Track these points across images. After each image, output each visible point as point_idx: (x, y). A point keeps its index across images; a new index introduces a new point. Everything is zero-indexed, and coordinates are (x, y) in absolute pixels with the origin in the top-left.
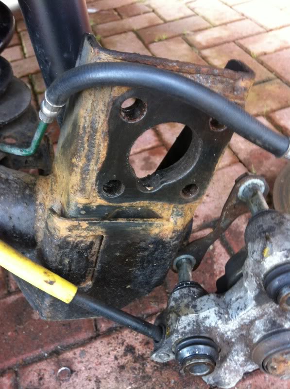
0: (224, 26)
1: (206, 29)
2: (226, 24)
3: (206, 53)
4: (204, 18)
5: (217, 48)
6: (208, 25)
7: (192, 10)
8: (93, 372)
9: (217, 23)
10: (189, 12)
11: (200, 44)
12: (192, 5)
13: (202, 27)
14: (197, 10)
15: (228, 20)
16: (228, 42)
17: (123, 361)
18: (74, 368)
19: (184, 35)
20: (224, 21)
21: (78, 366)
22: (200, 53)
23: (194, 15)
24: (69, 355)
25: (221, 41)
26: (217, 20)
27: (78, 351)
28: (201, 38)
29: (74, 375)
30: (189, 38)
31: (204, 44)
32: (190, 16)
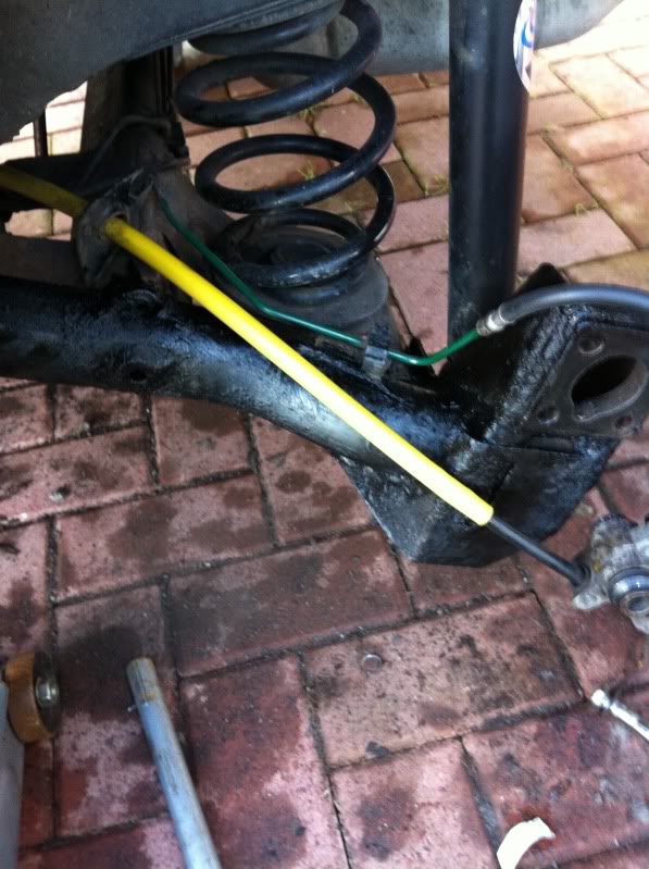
0: (622, 121)
1: (588, 123)
2: (624, 116)
3: (588, 172)
4: (584, 99)
5: (608, 165)
6: (591, 115)
7: (563, 79)
9: (610, 113)
10: (556, 85)
11: (576, 153)
12: (562, 69)
13: (582, 118)
14: (573, 82)
15: (630, 108)
16: (630, 154)
18: (385, 656)
19: (546, 132)
20: (623, 110)
21: (391, 655)
22: (575, 171)
23: (566, 92)
24: (377, 639)
25: (616, 151)
26: (610, 105)
27: (390, 636)
28: (578, 142)
29: (385, 667)
30: (555, 140)
31: (584, 154)
32: (558, 93)
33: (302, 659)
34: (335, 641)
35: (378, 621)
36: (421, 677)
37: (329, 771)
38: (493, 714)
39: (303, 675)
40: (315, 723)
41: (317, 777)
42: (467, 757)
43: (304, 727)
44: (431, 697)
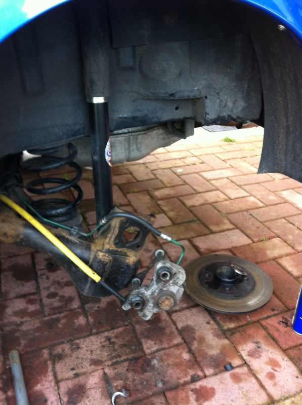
0: (173, 188)
1: (162, 188)
2: (173, 186)
3: (160, 202)
4: (161, 181)
5: (167, 200)
6: (163, 186)
7: (155, 175)
8: (89, 348)
9: (169, 185)
10: (152, 176)
11: (156, 196)
12: (155, 172)
13: (160, 187)
14: (158, 176)
15: (175, 184)
16: (174, 197)
17: (104, 344)
18: (80, 346)
19: (148, 190)
20: (173, 185)
21: (81, 346)
22: (156, 202)
23: (155, 179)
24: (78, 341)
25: (169, 196)
26: (169, 183)
27: (82, 340)
28: (157, 194)
29: (80, 349)
30: (151, 193)
31: (159, 197)
32: (153, 179)
33: (50, 349)
34: (63, 343)
35: (78, 336)
36: (92, 351)
37: (57, 382)
38: (115, 360)
39: (50, 354)
40: (54, 368)
41: (53, 384)
42: (105, 374)
43: (50, 369)
44: (94, 357)
